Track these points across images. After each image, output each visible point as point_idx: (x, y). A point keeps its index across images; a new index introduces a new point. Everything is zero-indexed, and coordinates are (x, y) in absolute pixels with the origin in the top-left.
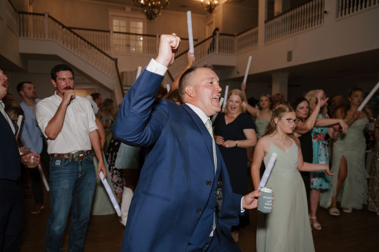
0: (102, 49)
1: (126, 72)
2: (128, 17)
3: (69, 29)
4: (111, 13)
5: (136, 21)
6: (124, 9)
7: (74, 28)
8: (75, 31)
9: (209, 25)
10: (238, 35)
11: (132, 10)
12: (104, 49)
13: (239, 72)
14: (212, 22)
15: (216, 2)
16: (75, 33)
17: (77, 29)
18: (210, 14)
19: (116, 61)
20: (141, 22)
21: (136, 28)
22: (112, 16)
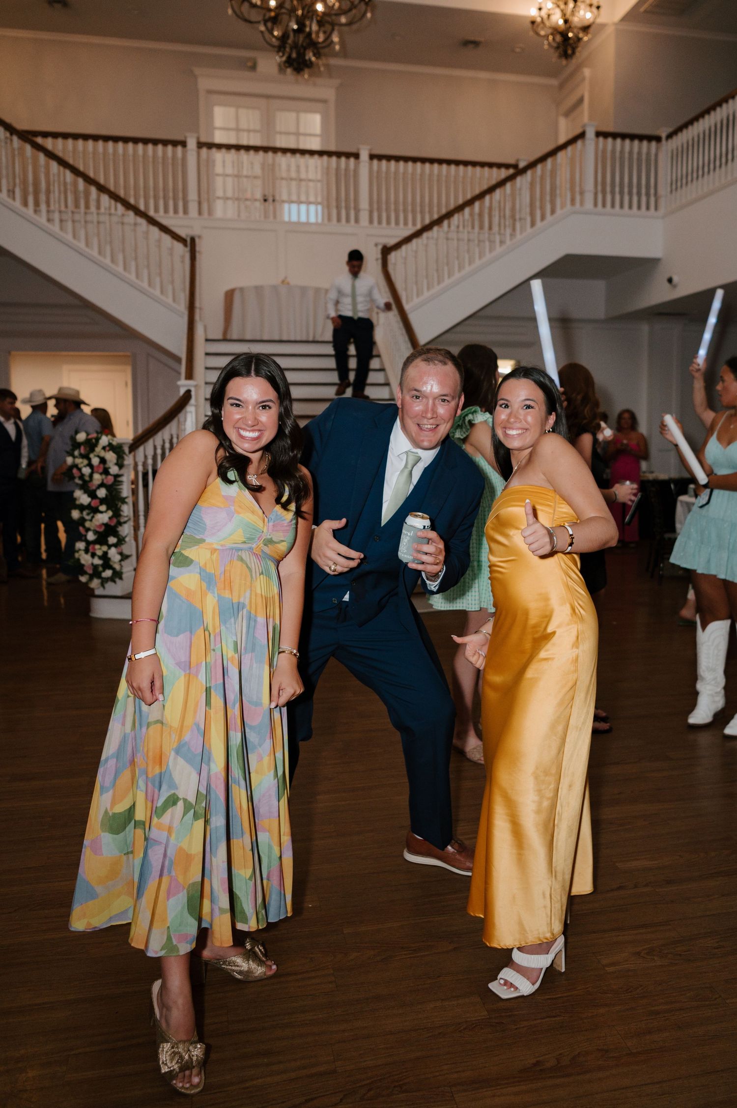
0: (146, 204)
1: (242, 289)
2: (268, 97)
3: (27, 136)
4: (205, 83)
5: (298, 111)
6: (253, 68)
7: (45, 135)
8: (49, 143)
9: (567, 114)
10: (670, 136)
11: (282, 69)
12: (156, 210)
13: (676, 279)
14: (581, 100)
15: (585, 15)
16: (51, 155)
17: (55, 135)
18: (564, 62)
19: (191, 244)
20: (315, 112)
21: (298, 134)
22: (210, 92)
